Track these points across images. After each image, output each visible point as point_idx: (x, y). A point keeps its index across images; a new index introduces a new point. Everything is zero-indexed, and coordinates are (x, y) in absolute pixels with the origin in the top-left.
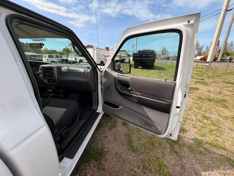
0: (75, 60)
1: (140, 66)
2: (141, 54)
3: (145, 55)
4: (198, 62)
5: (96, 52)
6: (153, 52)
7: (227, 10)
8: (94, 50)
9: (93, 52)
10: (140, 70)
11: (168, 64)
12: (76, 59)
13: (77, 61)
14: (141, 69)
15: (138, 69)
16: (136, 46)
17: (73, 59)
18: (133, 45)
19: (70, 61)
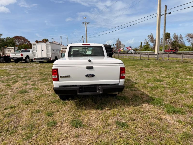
0: (20, 56)
4: (149, 55)
5: (50, 47)
6: (110, 46)
7: (160, 15)
8: (48, 45)
9: (47, 47)
12: (22, 55)
13: (23, 58)
16: (87, 38)
17: (18, 55)
18: (83, 38)
19: (13, 57)
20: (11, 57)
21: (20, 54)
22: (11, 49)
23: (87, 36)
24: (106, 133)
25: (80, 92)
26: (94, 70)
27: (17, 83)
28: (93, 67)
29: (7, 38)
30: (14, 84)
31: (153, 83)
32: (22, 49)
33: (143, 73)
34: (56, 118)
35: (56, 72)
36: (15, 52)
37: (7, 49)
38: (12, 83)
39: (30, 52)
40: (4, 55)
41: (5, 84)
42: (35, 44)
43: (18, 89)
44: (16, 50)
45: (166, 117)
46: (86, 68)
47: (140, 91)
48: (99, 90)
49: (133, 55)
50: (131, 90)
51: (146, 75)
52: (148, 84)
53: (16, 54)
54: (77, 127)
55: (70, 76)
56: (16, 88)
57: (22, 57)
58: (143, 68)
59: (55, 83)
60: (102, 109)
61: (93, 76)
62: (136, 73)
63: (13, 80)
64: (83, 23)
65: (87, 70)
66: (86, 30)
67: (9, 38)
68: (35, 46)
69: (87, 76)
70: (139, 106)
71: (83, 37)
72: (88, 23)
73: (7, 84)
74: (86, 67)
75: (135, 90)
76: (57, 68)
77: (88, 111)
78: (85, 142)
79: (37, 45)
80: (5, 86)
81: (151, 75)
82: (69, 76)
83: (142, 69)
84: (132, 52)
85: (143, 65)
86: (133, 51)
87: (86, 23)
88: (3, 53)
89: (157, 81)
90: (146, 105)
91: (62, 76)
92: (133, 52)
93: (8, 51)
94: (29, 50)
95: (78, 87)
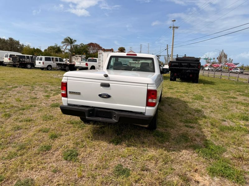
0: (85, 66)
1: (178, 78)
2: (181, 63)
3: (186, 64)
6: (197, 60)
10: (178, 83)
11: (222, 78)
12: (87, 64)
14: (180, 81)
15: (175, 82)
16: (173, 48)
17: (83, 64)
18: (167, 47)
19: (78, 67)
20: (76, 65)
21: (85, 64)
22: (78, 57)
23: (173, 45)
24: (91, 177)
25: (90, 115)
26: (110, 89)
27: (58, 95)
28: (110, 84)
29: (81, 44)
30: (54, 96)
31: (235, 121)
32: (89, 58)
33: (232, 104)
34: (57, 142)
35: (64, 86)
36: (82, 61)
37: (74, 57)
38: (54, 94)
39: (96, 62)
40: (70, 64)
41: (46, 94)
42: (102, 53)
43: (53, 102)
44: (83, 59)
45: (201, 178)
46: (100, 85)
47: (201, 129)
48: (115, 117)
49: (237, 75)
50: (185, 126)
51: (234, 107)
52: (225, 121)
53: (82, 64)
54: (66, 160)
55: (80, 93)
56: (52, 101)
57: (87, 67)
58: (237, 97)
59: (63, 99)
60: (117, 143)
61: (109, 96)
62: (219, 102)
63: (58, 91)
64: (170, 27)
65: (102, 87)
66: (173, 37)
67: (82, 44)
68: (101, 55)
69: (100, 95)
70: (174, 150)
71: (167, 45)
72: (177, 28)
73: (48, 94)
74: (100, 83)
75: (191, 127)
76: (66, 81)
77: (98, 143)
78: (55, 181)
79: (104, 54)
80: (44, 96)
81: (243, 108)
82: (78, 93)
83: (234, 98)
84: (237, 70)
85: (243, 92)
86: (240, 69)
87: (174, 27)
88: (70, 61)
89: (244, 119)
90: (188, 152)
91: (71, 92)
92: (239, 71)
93: (75, 59)
94: (96, 59)
95: (87, 109)
